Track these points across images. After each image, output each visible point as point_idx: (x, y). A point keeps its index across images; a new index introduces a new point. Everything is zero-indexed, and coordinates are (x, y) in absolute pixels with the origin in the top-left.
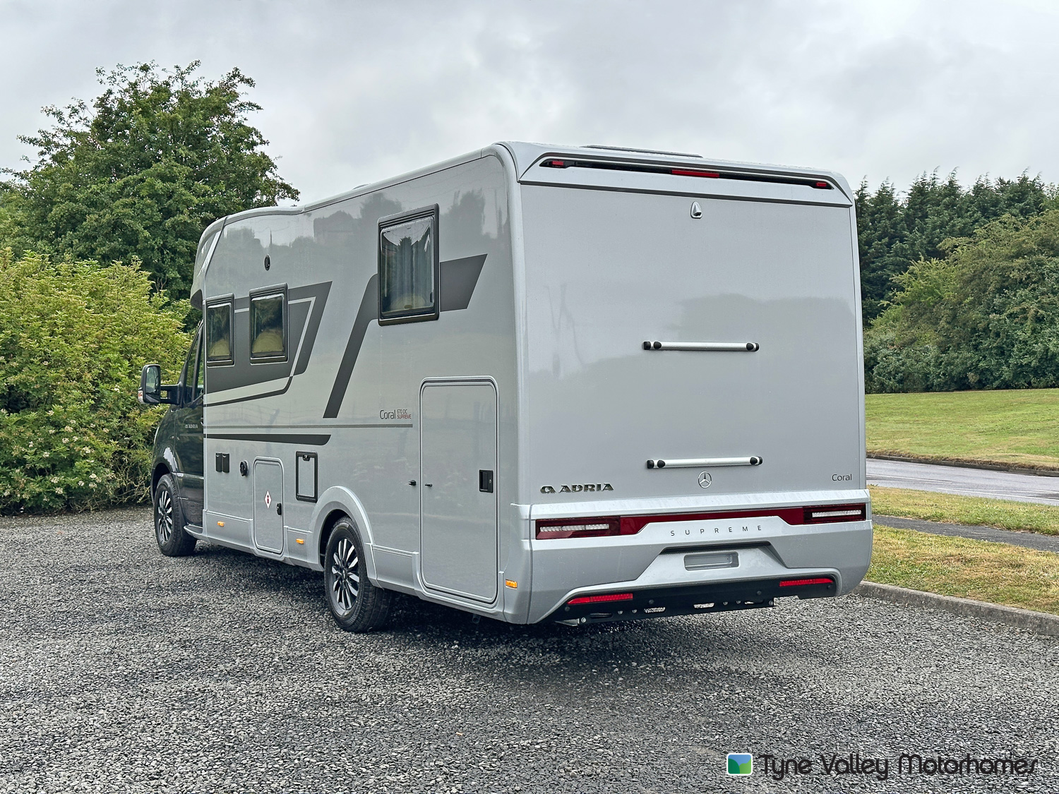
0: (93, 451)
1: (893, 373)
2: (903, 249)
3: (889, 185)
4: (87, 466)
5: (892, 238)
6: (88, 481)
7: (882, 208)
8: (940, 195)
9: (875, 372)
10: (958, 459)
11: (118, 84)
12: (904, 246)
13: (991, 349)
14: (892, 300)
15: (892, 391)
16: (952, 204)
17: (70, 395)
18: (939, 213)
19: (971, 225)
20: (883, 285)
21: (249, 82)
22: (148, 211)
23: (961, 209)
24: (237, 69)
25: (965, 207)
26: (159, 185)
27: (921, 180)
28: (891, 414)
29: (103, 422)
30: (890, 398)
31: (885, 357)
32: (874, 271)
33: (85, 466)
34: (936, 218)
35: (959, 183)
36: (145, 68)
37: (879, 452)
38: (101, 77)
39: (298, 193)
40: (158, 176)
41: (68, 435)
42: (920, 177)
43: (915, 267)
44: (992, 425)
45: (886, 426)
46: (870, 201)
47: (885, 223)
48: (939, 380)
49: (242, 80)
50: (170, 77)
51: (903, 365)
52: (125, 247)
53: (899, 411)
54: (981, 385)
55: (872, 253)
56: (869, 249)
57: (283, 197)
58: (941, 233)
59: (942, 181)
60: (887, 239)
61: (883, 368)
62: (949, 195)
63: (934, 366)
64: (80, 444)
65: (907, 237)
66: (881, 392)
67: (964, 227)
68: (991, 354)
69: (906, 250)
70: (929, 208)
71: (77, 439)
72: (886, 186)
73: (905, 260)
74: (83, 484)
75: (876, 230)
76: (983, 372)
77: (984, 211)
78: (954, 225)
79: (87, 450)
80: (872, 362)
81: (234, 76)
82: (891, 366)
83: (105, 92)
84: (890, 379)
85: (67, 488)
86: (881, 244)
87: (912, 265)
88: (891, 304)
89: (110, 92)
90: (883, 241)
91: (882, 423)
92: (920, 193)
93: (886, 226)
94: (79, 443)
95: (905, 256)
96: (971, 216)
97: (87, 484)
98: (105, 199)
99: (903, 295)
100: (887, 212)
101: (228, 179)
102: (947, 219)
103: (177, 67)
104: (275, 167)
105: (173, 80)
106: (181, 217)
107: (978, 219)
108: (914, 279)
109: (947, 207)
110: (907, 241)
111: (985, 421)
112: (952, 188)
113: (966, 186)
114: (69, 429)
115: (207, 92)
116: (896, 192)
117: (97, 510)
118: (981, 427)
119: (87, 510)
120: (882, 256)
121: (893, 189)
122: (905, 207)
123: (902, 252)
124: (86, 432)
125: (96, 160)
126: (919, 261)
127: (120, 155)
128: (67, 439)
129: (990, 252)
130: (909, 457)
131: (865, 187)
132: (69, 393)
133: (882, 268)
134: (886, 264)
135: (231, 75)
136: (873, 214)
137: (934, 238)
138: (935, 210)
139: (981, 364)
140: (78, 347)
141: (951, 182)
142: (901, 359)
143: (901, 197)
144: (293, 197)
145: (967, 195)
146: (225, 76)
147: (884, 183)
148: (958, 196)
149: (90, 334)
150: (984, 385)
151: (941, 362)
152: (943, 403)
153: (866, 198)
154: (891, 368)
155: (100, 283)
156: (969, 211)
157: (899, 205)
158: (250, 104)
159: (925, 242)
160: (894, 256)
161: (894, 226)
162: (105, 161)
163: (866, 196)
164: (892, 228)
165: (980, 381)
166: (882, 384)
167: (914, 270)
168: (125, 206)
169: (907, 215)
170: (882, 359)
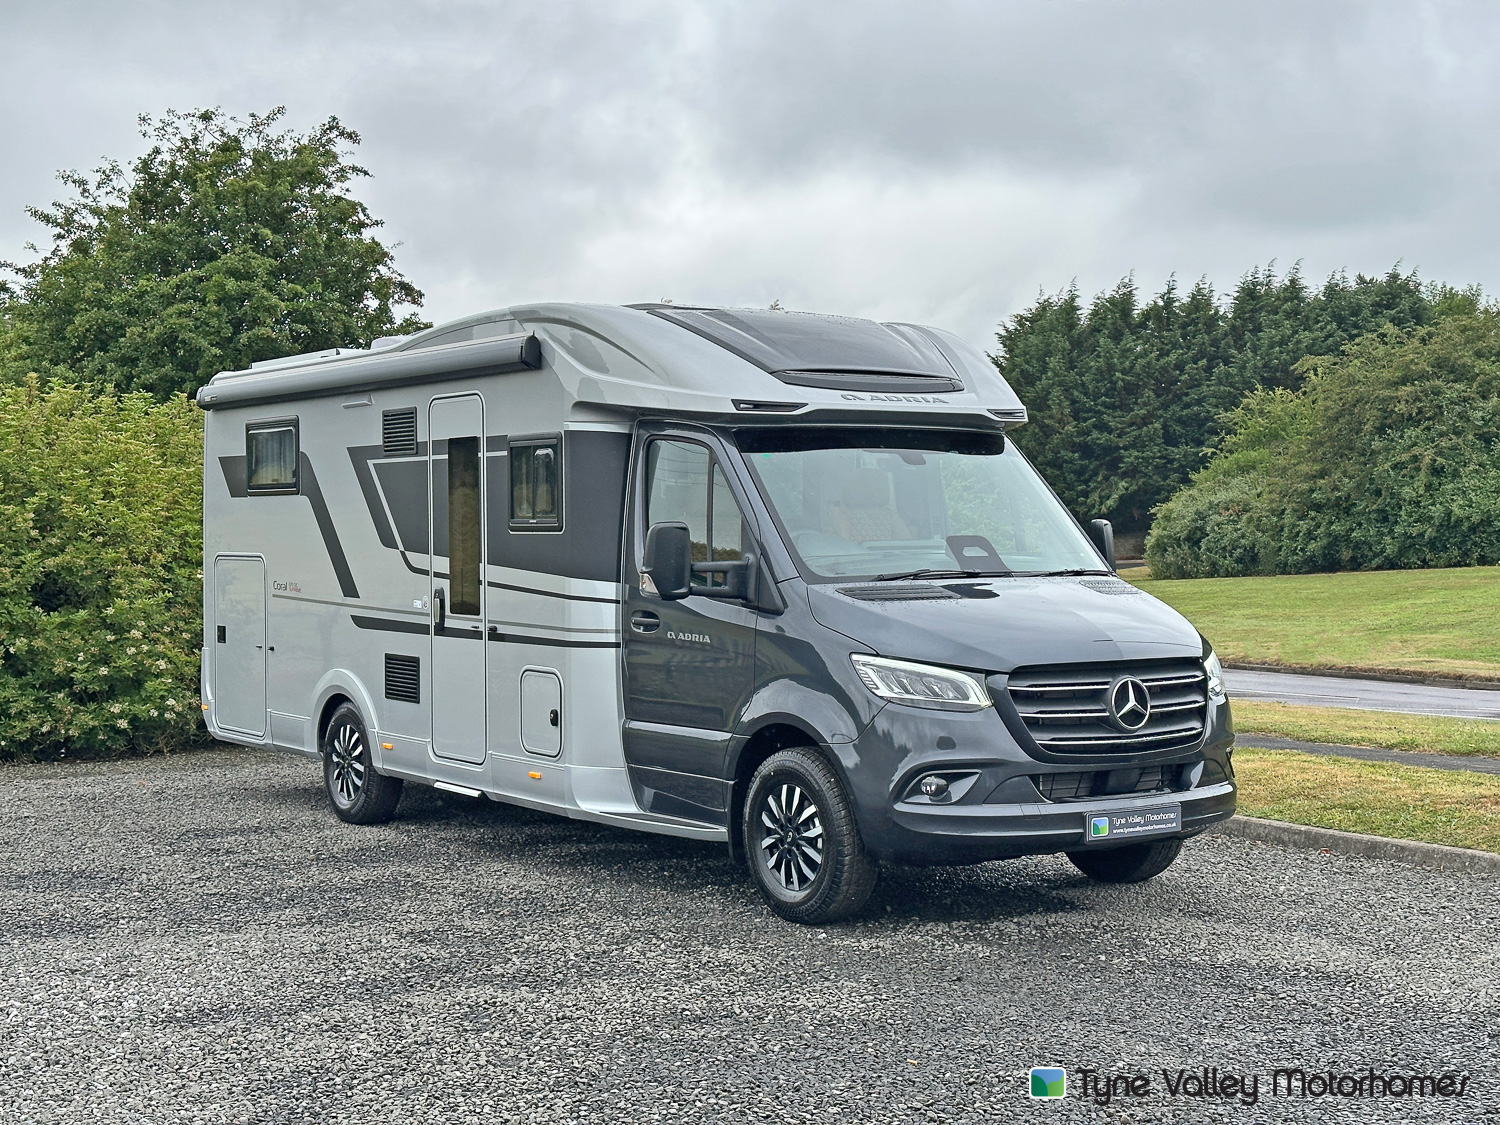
0: (169, 666)
1: (1229, 548)
2: (1228, 375)
3: (1206, 286)
4: (162, 687)
5: (1213, 360)
6: (162, 709)
7: (1197, 318)
8: (1278, 299)
9: (1203, 547)
10: (1349, 667)
11: (169, 140)
12: (1230, 369)
13: (1370, 512)
14: (1220, 447)
15: (1228, 574)
16: (1293, 314)
17: (135, 586)
18: (1277, 325)
19: (1323, 341)
20: (1200, 426)
21: (352, 137)
22: (214, 322)
23: (1307, 318)
24: (334, 119)
25: (1313, 316)
26: (231, 284)
27: (1251, 278)
28: (1235, 606)
29: (181, 624)
30: (1228, 584)
31: (1218, 525)
32: (1187, 406)
33: (160, 688)
34: (1274, 332)
35: (1303, 282)
36: (206, 117)
37: (1233, 659)
38: (145, 127)
39: (421, 295)
40: (227, 272)
41: (136, 643)
42: (1250, 274)
43: (1251, 400)
44: (1385, 620)
45: (1232, 623)
46: (1179, 308)
47: (1202, 338)
48: (1295, 557)
49: (342, 134)
50: (241, 130)
51: (1243, 537)
52: (180, 374)
53: (1247, 601)
54: (1355, 565)
55: (1184, 382)
56: (1180, 375)
57: (400, 301)
58: (1281, 352)
59: (1280, 280)
60: (1205, 361)
61: (1215, 542)
62: (1291, 300)
63: (1289, 538)
64: (150, 657)
65: (1233, 357)
66: (1212, 576)
67: (1313, 345)
68: (1369, 520)
69: (1233, 376)
70: (1263, 317)
71: (146, 648)
72: (1201, 286)
73: (1232, 390)
74: (156, 714)
75: (1189, 348)
76: (1357, 546)
77: (1340, 320)
78: (1299, 342)
79: (162, 664)
80: (1199, 533)
81: (331, 128)
82: (1226, 538)
83: (150, 150)
84: (1225, 557)
85: (134, 720)
86: (1197, 369)
87: (1246, 397)
88: (1218, 452)
89: (157, 151)
90: (1200, 363)
91: (1227, 619)
92: (1250, 295)
93: (1204, 343)
94: (150, 654)
95: (1231, 385)
96: (1322, 329)
97: (161, 715)
98: (153, 304)
99: (1235, 439)
100: (1205, 324)
101: (326, 276)
102: (1289, 332)
103: (253, 115)
104: (392, 259)
105: (244, 134)
106: (263, 330)
107: (1333, 333)
108: (1249, 417)
109: (1288, 315)
110: (1233, 363)
111: (1375, 614)
112: (1294, 289)
113: (1314, 287)
114: (136, 634)
115: (294, 151)
116: (1216, 295)
117: (172, 752)
118: (1370, 622)
119: (159, 752)
120: (1199, 385)
121: (1212, 291)
122: (1230, 316)
123: (1227, 379)
124: (158, 639)
125: (137, 248)
126: (1256, 392)
127: (170, 242)
128: (133, 649)
129: (1366, 377)
130: (1277, 665)
131: (1173, 289)
132: (132, 582)
133: (1199, 402)
134: (1205, 397)
135: (327, 126)
136: (1184, 326)
137: (1271, 360)
138: (1272, 321)
139: (1354, 534)
140: (146, 514)
141: (1293, 281)
142: (1240, 529)
143: (1224, 301)
144: (414, 302)
145: (1316, 299)
146: (317, 127)
147: (1200, 283)
148: (1302, 300)
149: (158, 496)
150: (1360, 565)
151: (1298, 533)
152: (1307, 589)
153: (1174, 305)
154: (1225, 542)
155: (162, 425)
156: (1319, 322)
157: (1221, 313)
158: (354, 169)
159: (1260, 364)
160: (1216, 384)
161: (1215, 343)
162: (149, 250)
163: (1174, 301)
164: (1212, 346)
165: (1353, 559)
166: (1214, 564)
167: (1249, 404)
168: (180, 314)
169: (1233, 328)
170: (1213, 528)
